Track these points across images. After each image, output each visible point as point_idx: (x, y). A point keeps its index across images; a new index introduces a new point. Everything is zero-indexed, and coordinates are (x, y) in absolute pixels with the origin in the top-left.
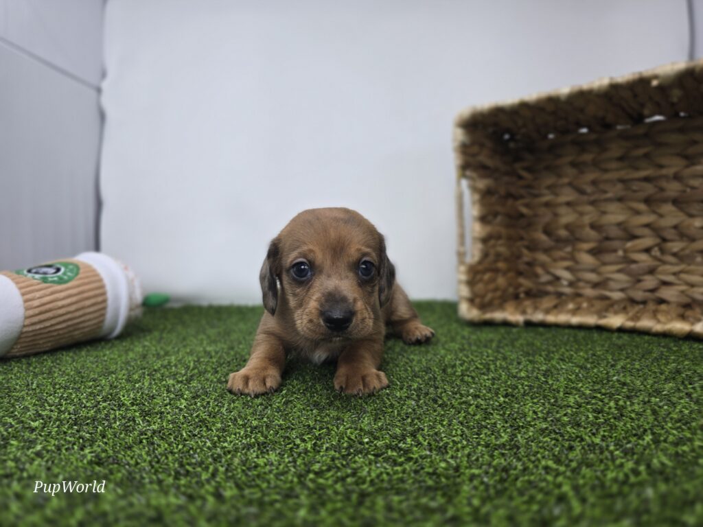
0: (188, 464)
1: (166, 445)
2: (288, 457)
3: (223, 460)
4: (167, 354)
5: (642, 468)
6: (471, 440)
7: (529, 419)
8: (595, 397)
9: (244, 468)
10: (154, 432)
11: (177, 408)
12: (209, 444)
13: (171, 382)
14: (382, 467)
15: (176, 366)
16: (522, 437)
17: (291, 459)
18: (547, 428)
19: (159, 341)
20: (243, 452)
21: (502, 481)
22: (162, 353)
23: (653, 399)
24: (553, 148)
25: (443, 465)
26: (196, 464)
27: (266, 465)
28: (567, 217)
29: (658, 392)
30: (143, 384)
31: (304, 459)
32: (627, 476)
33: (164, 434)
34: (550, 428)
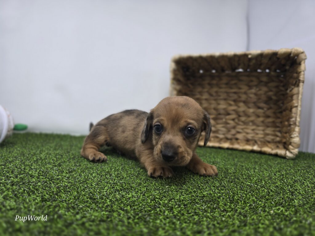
24: (202, 77)
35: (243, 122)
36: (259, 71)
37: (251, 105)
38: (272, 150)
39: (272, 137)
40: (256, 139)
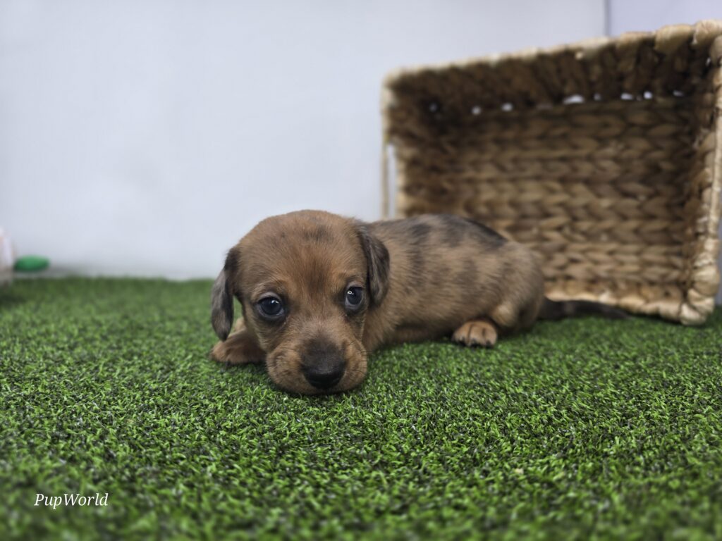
0: (69, 427)
1: (42, 411)
2: (194, 417)
3: (114, 422)
4: (44, 322)
5: (563, 411)
6: (397, 394)
7: (453, 375)
8: (515, 356)
9: (140, 428)
10: (26, 397)
11: (56, 373)
12: (96, 407)
13: (49, 349)
14: (303, 421)
15: (56, 333)
16: (447, 390)
17: (197, 418)
18: (471, 382)
19: (36, 309)
20: (140, 414)
21: (430, 428)
22: (38, 321)
23: (567, 356)
24: (478, 123)
25: (369, 417)
26: (79, 427)
27: (167, 425)
28: (488, 194)
29: (572, 351)
30: (13, 351)
31: (213, 418)
32: (550, 419)
33: (39, 399)
34: (475, 382)
35: (584, 233)
36: (625, 97)
37: (605, 188)
38: (648, 301)
39: (663, 271)
40: (617, 276)
